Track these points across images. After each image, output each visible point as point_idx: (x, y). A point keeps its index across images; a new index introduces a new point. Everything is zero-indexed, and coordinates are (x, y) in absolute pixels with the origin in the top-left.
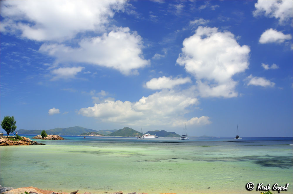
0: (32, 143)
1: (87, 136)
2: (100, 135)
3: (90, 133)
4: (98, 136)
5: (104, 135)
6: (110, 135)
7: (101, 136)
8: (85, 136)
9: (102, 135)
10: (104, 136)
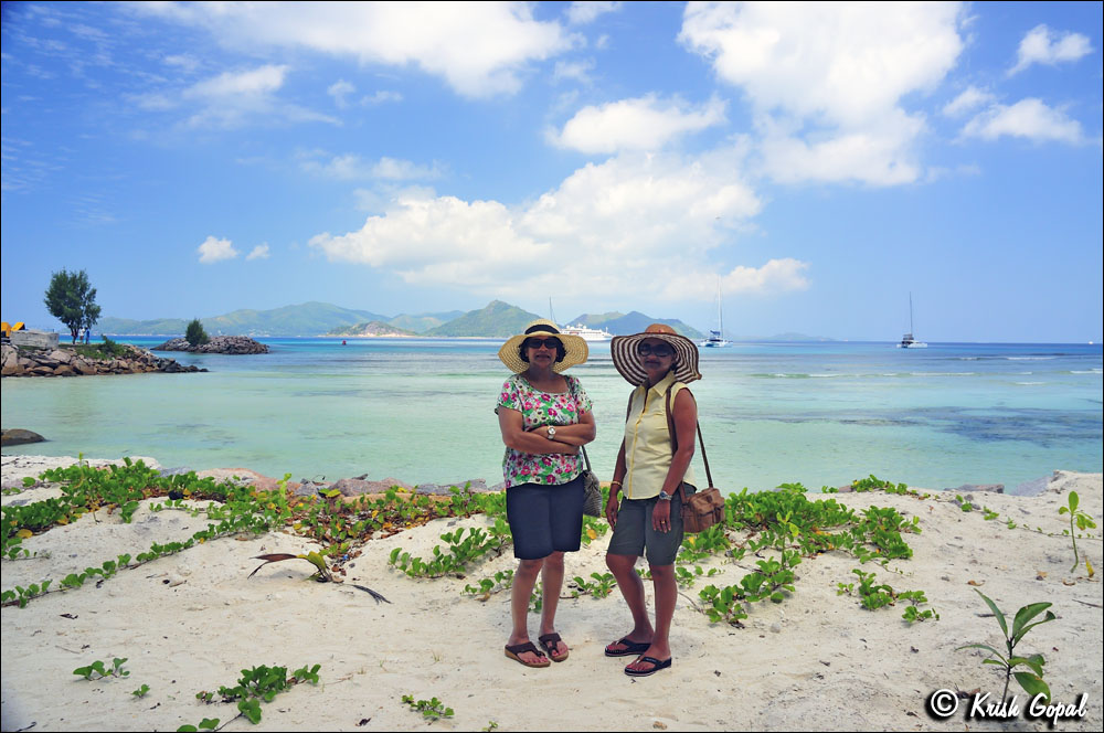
0: (159, 366)
1: (354, 336)
2: (400, 331)
3: (364, 327)
4: (393, 335)
5: (416, 333)
6: (439, 334)
7: (404, 336)
8: (345, 335)
9: (407, 333)
10: (416, 337)
